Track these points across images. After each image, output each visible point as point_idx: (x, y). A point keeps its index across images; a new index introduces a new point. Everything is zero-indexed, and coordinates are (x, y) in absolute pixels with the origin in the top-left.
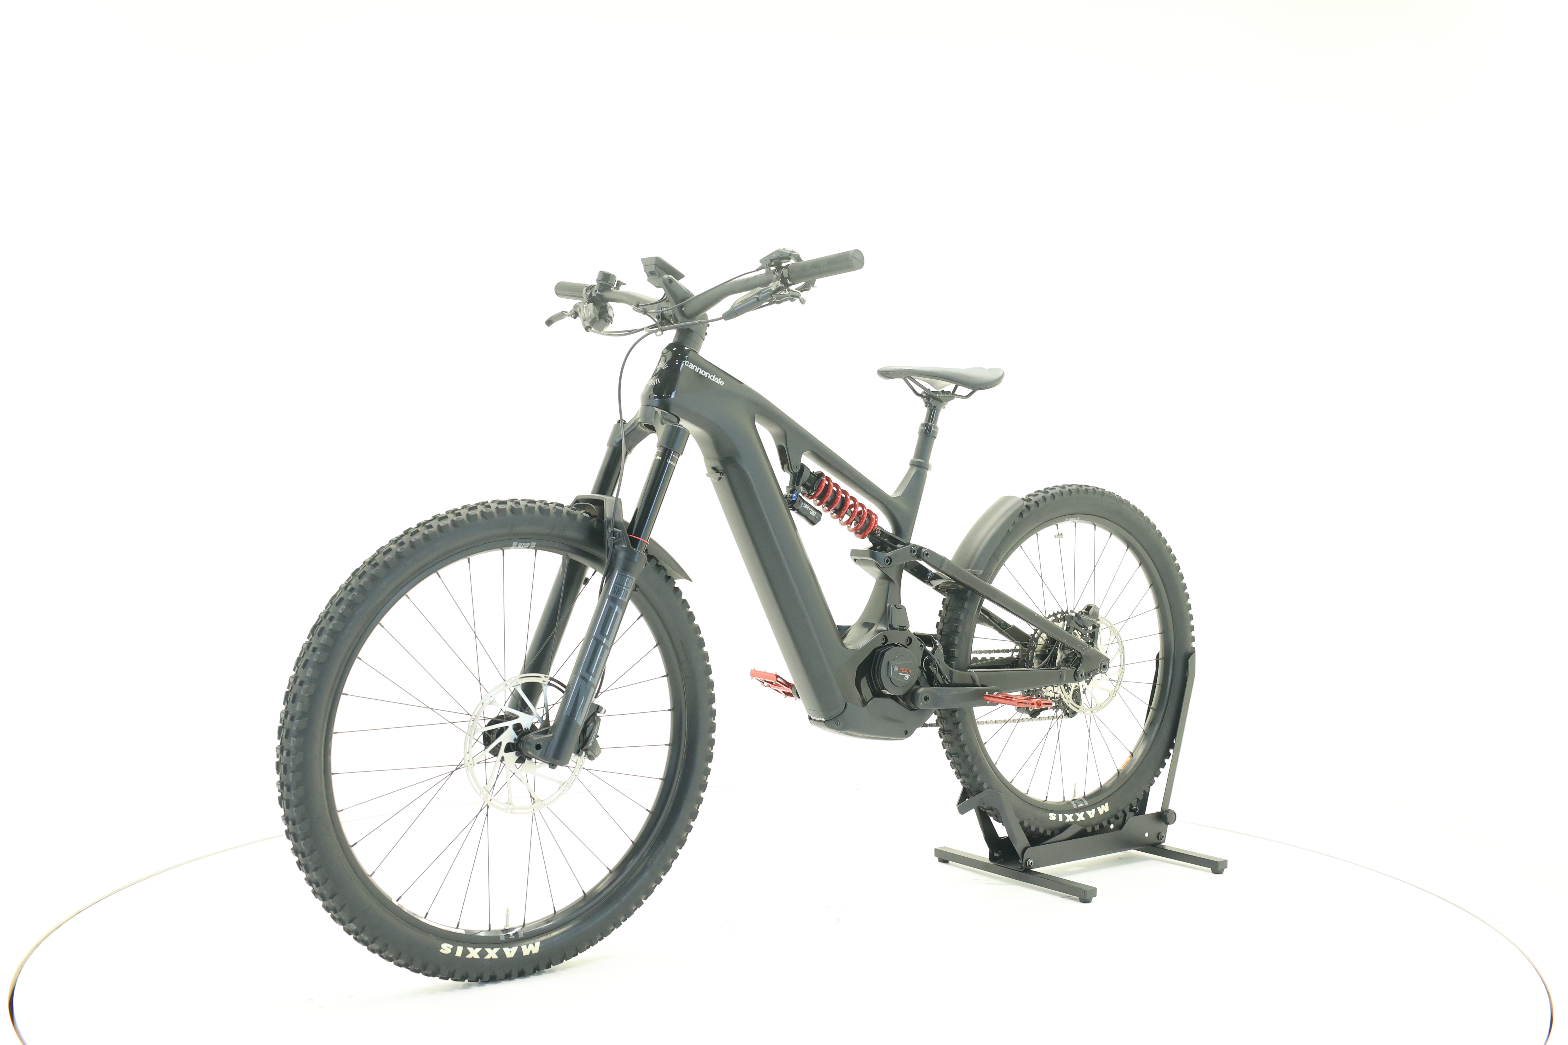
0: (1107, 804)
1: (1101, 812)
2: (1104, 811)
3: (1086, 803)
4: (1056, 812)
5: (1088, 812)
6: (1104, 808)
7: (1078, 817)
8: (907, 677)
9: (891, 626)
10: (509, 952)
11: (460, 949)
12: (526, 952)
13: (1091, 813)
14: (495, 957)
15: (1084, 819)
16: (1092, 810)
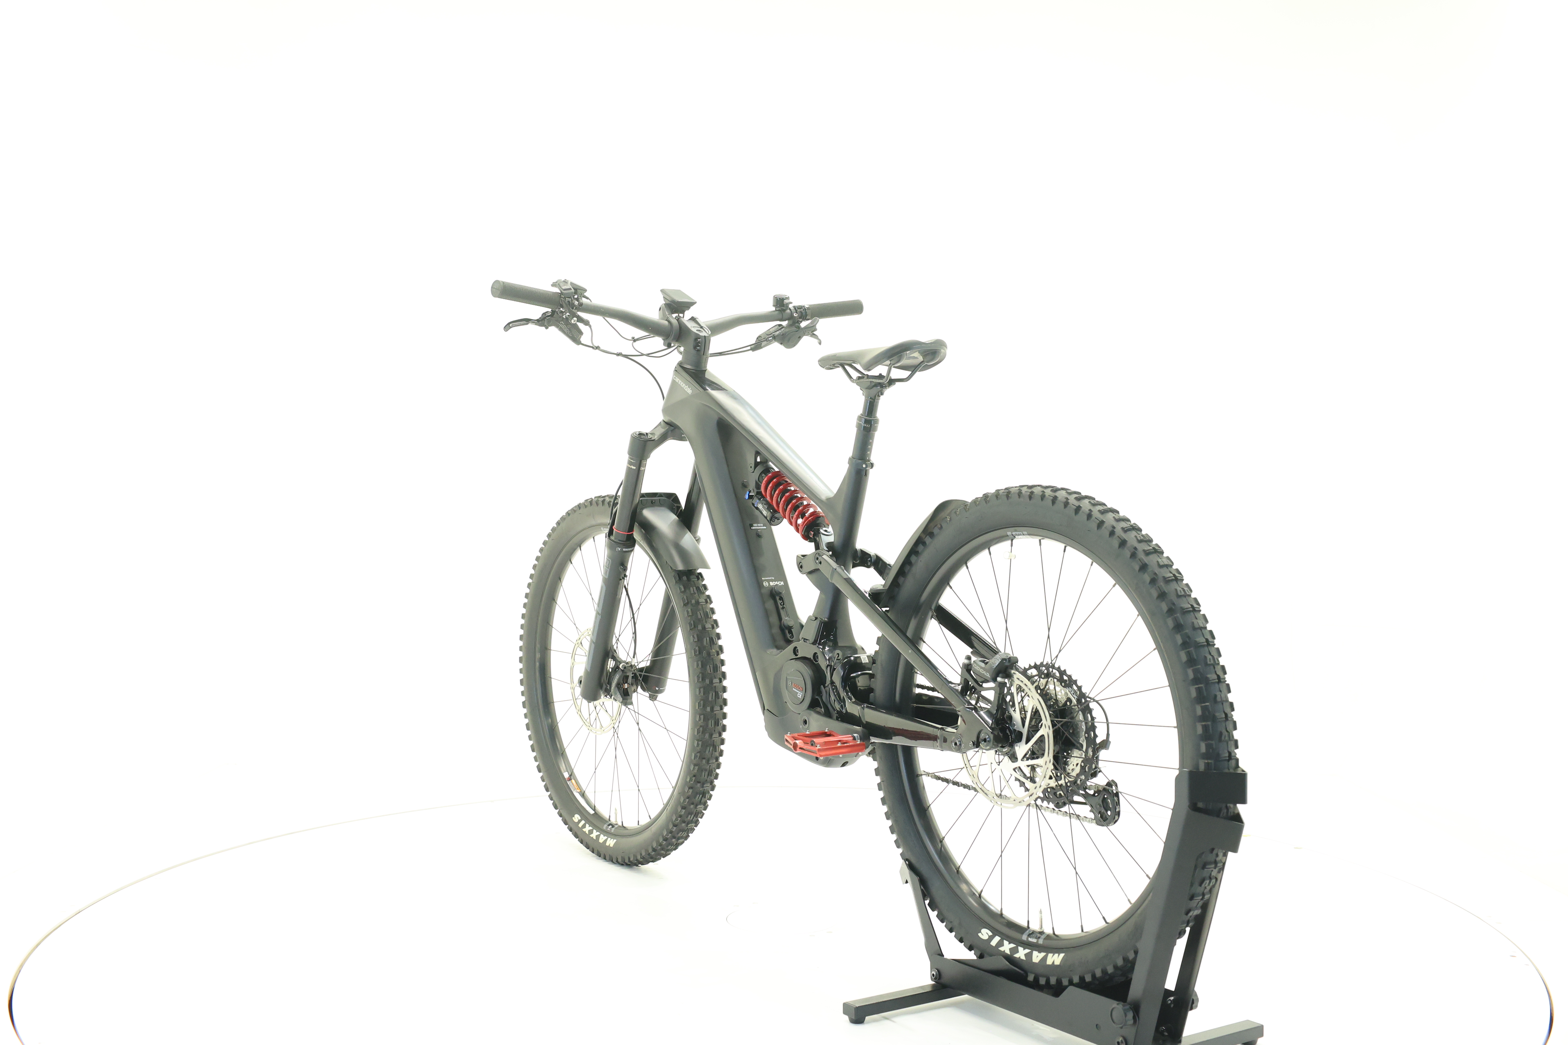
0: (1062, 955)
1: (1049, 962)
2: (1054, 962)
3: (1041, 941)
4: (995, 932)
5: (1035, 953)
6: (1058, 959)
7: (1018, 952)
8: (800, 695)
9: (805, 639)
10: (602, 838)
11: (583, 822)
12: (607, 844)
13: (1037, 956)
14: (595, 838)
15: (1025, 959)
16: (1042, 953)
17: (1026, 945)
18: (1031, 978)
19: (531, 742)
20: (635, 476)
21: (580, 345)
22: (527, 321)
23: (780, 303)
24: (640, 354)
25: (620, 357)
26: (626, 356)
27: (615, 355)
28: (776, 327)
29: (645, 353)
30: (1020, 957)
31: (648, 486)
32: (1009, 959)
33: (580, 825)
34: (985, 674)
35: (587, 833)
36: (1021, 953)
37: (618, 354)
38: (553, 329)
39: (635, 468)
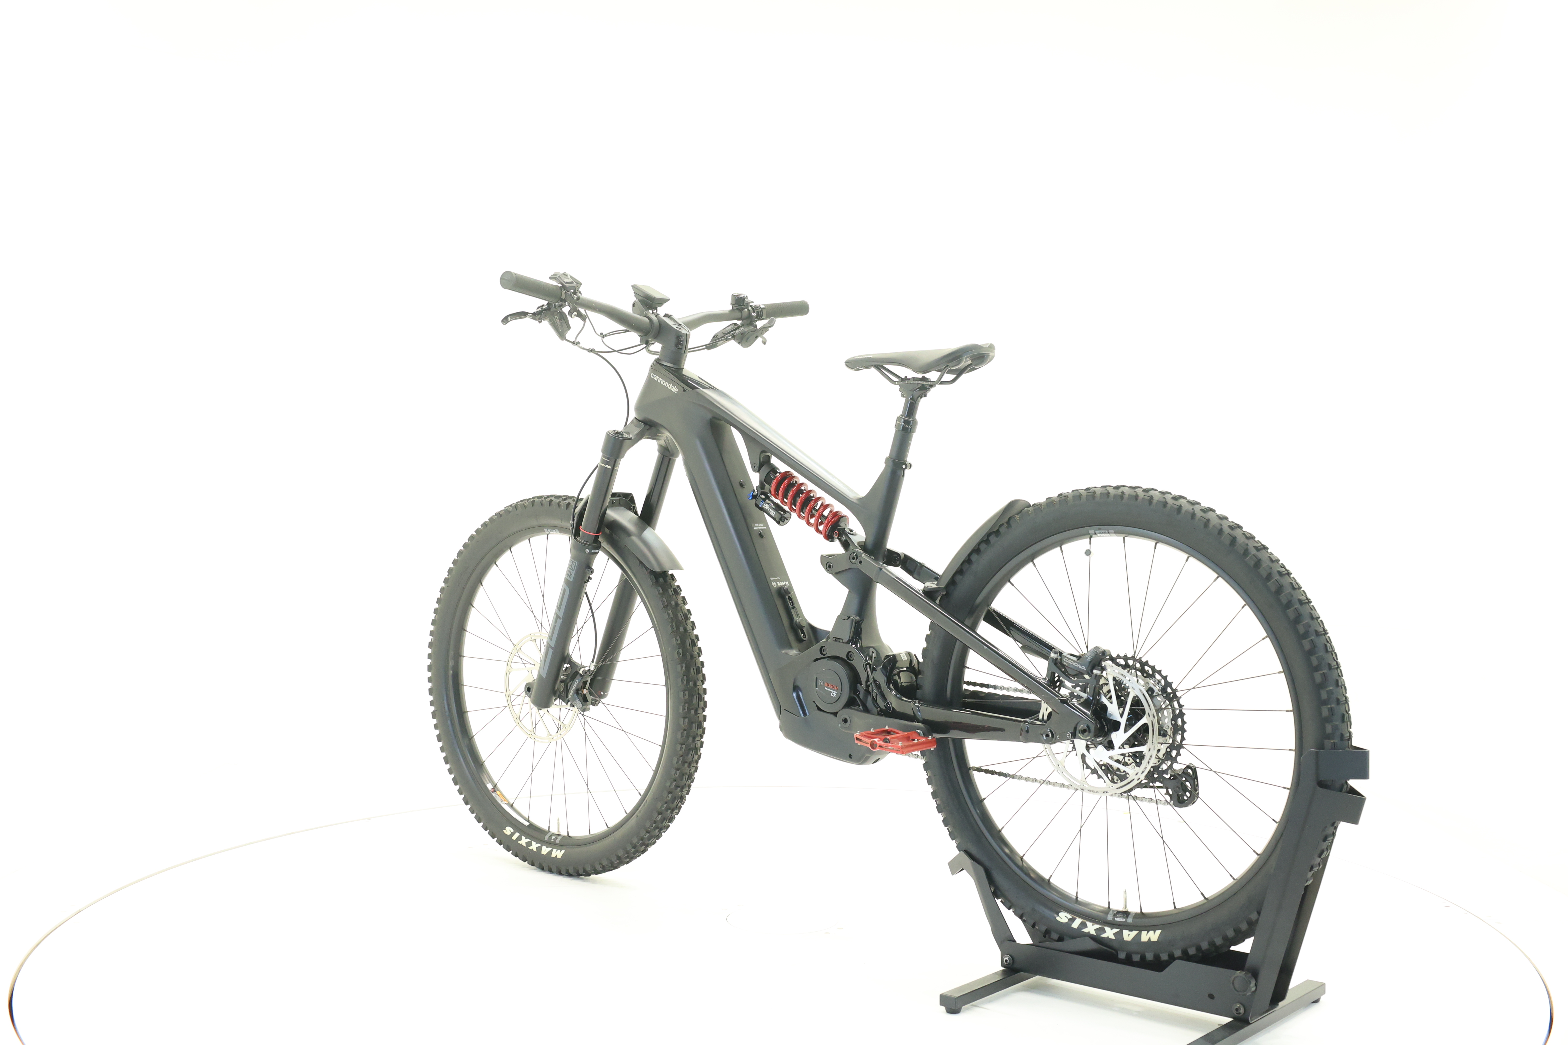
0: (1158, 932)
1: (1144, 939)
2: (1149, 939)
3: (1129, 921)
4: (1076, 915)
5: (1126, 932)
6: (1154, 936)
7: (1105, 932)
8: (834, 694)
9: (836, 638)
10: (545, 850)
11: (517, 835)
12: (553, 855)
13: (1129, 935)
14: (535, 850)
15: (1114, 938)
16: (1134, 931)
17: (1112, 925)
18: (1122, 955)
19: (444, 754)
20: (606, 475)
21: (565, 341)
22: (522, 315)
23: (739, 302)
24: (612, 350)
25: (591, 354)
26: (596, 353)
27: (587, 351)
28: (732, 326)
29: (616, 349)
30: (1108, 937)
31: (619, 486)
32: (1095, 939)
33: (514, 837)
34: (1080, 667)
35: (525, 846)
36: (1109, 933)
37: (592, 351)
38: (546, 323)
39: (610, 467)
